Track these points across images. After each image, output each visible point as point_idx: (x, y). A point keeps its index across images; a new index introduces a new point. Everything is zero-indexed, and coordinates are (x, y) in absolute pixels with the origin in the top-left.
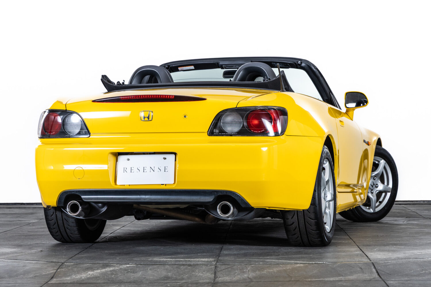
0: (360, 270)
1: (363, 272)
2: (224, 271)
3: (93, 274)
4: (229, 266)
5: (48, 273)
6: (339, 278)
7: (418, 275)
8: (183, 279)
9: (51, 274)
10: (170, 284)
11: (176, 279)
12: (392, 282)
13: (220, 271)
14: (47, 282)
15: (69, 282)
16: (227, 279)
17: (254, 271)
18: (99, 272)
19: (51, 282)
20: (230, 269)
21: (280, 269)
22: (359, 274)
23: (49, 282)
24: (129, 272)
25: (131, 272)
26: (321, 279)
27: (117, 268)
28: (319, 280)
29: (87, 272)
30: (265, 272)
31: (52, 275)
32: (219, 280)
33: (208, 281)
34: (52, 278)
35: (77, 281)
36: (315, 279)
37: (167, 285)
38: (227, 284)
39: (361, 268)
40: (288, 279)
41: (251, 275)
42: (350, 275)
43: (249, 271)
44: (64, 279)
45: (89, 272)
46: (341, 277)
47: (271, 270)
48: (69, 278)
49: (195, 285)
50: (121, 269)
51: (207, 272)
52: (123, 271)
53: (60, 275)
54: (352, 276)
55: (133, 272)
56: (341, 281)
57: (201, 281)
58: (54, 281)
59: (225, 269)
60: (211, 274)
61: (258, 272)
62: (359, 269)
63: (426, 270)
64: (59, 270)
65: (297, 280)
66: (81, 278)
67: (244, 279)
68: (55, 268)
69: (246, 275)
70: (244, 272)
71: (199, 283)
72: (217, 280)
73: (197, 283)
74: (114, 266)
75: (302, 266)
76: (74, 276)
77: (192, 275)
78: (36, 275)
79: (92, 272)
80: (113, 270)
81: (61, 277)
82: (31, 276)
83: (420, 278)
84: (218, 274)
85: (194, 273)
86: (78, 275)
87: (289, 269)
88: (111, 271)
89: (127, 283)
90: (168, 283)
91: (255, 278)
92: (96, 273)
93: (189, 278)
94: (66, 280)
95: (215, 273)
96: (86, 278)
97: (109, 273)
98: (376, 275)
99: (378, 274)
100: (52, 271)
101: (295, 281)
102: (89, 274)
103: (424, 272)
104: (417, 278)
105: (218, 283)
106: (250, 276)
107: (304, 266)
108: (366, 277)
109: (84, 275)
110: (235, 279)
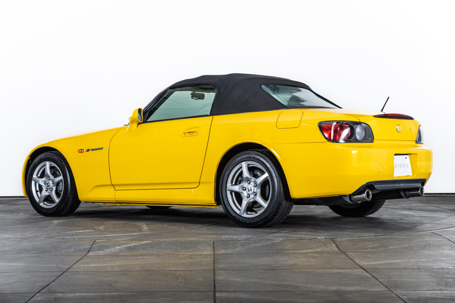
0: (324, 244)
1: (326, 246)
2: (220, 245)
3: (120, 249)
4: (224, 242)
5: (85, 248)
6: (309, 250)
9: (87, 248)
10: (181, 255)
12: (349, 253)
13: (217, 246)
14: (86, 255)
15: (103, 255)
16: (223, 251)
17: (243, 246)
18: (124, 247)
19: (89, 255)
21: (263, 244)
22: (323, 248)
23: (87, 255)
24: (148, 246)
25: (149, 247)
26: (295, 252)
27: (138, 244)
28: (294, 252)
29: (115, 247)
30: (252, 246)
31: (89, 249)
32: (218, 252)
33: (209, 253)
34: (89, 251)
35: (109, 254)
36: (291, 251)
37: (179, 256)
38: (225, 255)
39: (324, 243)
40: (271, 252)
42: (316, 248)
43: (239, 246)
44: (98, 252)
45: (117, 247)
46: (310, 250)
47: (257, 245)
48: (102, 252)
49: (201, 256)
50: (141, 245)
51: (207, 247)
52: (143, 246)
53: (94, 250)
54: (318, 249)
56: (311, 253)
58: (91, 254)
59: (221, 244)
60: (211, 248)
61: (246, 247)
62: (322, 244)
64: (93, 246)
65: (278, 252)
66: (111, 251)
67: (237, 252)
68: (90, 244)
69: (237, 249)
70: (235, 246)
71: (203, 255)
72: (216, 252)
73: (201, 255)
74: (136, 242)
75: (279, 242)
76: (106, 250)
77: (197, 249)
78: (76, 249)
79: (119, 247)
80: (135, 245)
81: (95, 251)
82: (72, 250)
84: (216, 248)
85: (197, 248)
86: (108, 249)
87: (270, 244)
88: (133, 246)
89: (147, 255)
90: (179, 255)
92: (123, 247)
93: (194, 251)
94: (100, 253)
96: (115, 251)
97: (133, 248)
98: (335, 248)
99: (338, 248)
100: (88, 247)
101: (275, 253)
102: (117, 249)
103: (371, 246)
104: (367, 250)
105: (217, 254)
107: (280, 242)
108: (329, 250)
109: (113, 249)
110: (230, 251)
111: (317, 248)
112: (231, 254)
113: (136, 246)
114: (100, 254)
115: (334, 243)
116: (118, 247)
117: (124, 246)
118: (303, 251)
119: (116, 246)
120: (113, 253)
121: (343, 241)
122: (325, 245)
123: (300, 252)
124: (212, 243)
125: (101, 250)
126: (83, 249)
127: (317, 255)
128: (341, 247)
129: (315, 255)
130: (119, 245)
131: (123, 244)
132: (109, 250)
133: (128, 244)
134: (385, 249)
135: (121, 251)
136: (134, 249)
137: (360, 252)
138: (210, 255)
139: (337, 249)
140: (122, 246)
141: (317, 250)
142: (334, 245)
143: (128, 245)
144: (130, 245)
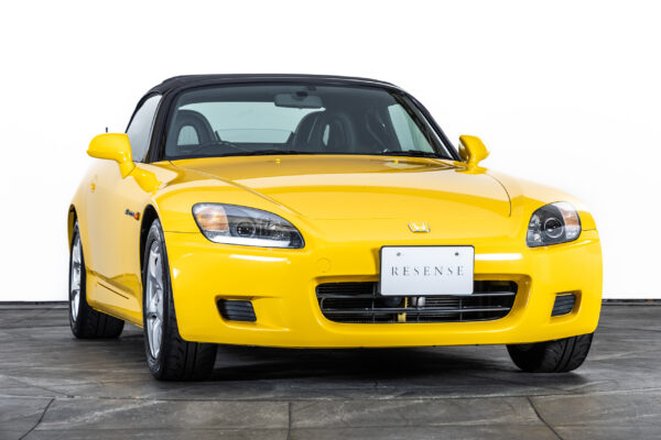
1: (515, 412)
2: (303, 410)
3: (102, 416)
4: (309, 404)
5: (32, 413)
6: (480, 421)
7: (600, 417)
8: (241, 423)
9: (37, 415)
10: (223, 431)
11: (231, 424)
12: (561, 428)
13: (297, 411)
14: (33, 429)
15: (67, 428)
16: (307, 422)
17: (349, 411)
18: (111, 413)
19: (39, 429)
20: (312, 408)
22: (509, 416)
23: (36, 429)
24: (158, 412)
25: (161, 413)
26: (453, 424)
27: (139, 406)
28: (450, 424)
29: (93, 413)
30: (366, 412)
31: (39, 417)
32: (298, 424)
33: (279, 426)
34: (40, 421)
35: (79, 426)
36: (444, 422)
37: (219, 433)
38: (310, 431)
39: (510, 406)
40: (403, 423)
41: (347, 416)
43: (341, 410)
44: (58, 423)
45: (96, 413)
46: (483, 420)
47: (376, 410)
48: (65, 422)
49: (261, 433)
50: (145, 408)
51: (278, 412)
52: (148, 411)
53: (50, 418)
54: (500, 418)
55: (165, 413)
56: (485, 426)
57: (270, 427)
58: (44, 426)
59: (305, 408)
60: (285, 415)
61: (355, 413)
62: (509, 408)
63: (608, 409)
64: (48, 410)
65: (417, 424)
66: (84, 421)
67: (336, 423)
68: (43, 406)
69: (338, 418)
70: (333, 413)
71: (268, 429)
72: (293, 425)
73: (264, 430)
74: (135, 403)
75: (421, 403)
76: (73, 419)
77: (256, 416)
78: (13, 417)
79: (101, 413)
80: (132, 409)
81: (53, 420)
82: (7, 418)
83: (602, 421)
84: (294, 415)
85: (257, 414)
86: (78, 417)
87: (403, 407)
88: (129, 411)
89: (156, 429)
90: (220, 429)
91: (352, 421)
92: (108, 413)
93: (250, 422)
94: (62, 424)
95: (290, 413)
96: (92, 421)
97: (128, 414)
98: (535, 417)
99: (538, 416)
100: (39, 412)
101: (412, 426)
102: (97, 416)
103: (607, 412)
104: (598, 421)
105: (296, 429)
106: (345, 419)
107: (425, 403)
108: (520, 419)
109: (88, 417)
110: (322, 423)
111: (497, 415)
112: (325, 427)
113: (135, 410)
114: (61, 428)
115: (533, 406)
116: (98, 413)
117: (111, 411)
118: (469, 423)
119: (95, 410)
120: (88, 424)
121: (549, 402)
122: (513, 409)
123: (462, 423)
124: (286, 404)
125: (64, 418)
126: (30, 417)
127: (496, 431)
128: (544, 415)
129: (490, 431)
130: (101, 409)
131: (109, 406)
132: (80, 419)
133: (119, 406)
134: (633, 419)
135: (104, 420)
136: (131, 416)
137: (584, 425)
138: (282, 430)
139: (537, 419)
140: (106, 411)
141: (498, 420)
142: (531, 409)
143: (118, 409)
144: (122, 409)
